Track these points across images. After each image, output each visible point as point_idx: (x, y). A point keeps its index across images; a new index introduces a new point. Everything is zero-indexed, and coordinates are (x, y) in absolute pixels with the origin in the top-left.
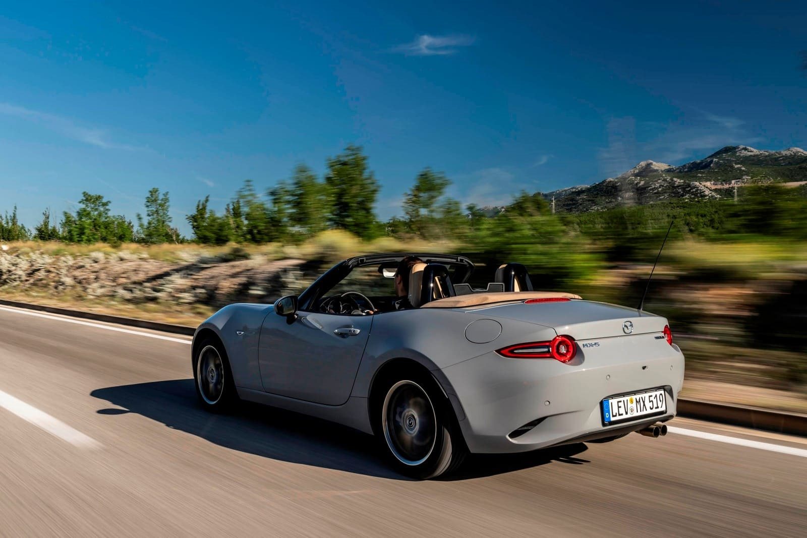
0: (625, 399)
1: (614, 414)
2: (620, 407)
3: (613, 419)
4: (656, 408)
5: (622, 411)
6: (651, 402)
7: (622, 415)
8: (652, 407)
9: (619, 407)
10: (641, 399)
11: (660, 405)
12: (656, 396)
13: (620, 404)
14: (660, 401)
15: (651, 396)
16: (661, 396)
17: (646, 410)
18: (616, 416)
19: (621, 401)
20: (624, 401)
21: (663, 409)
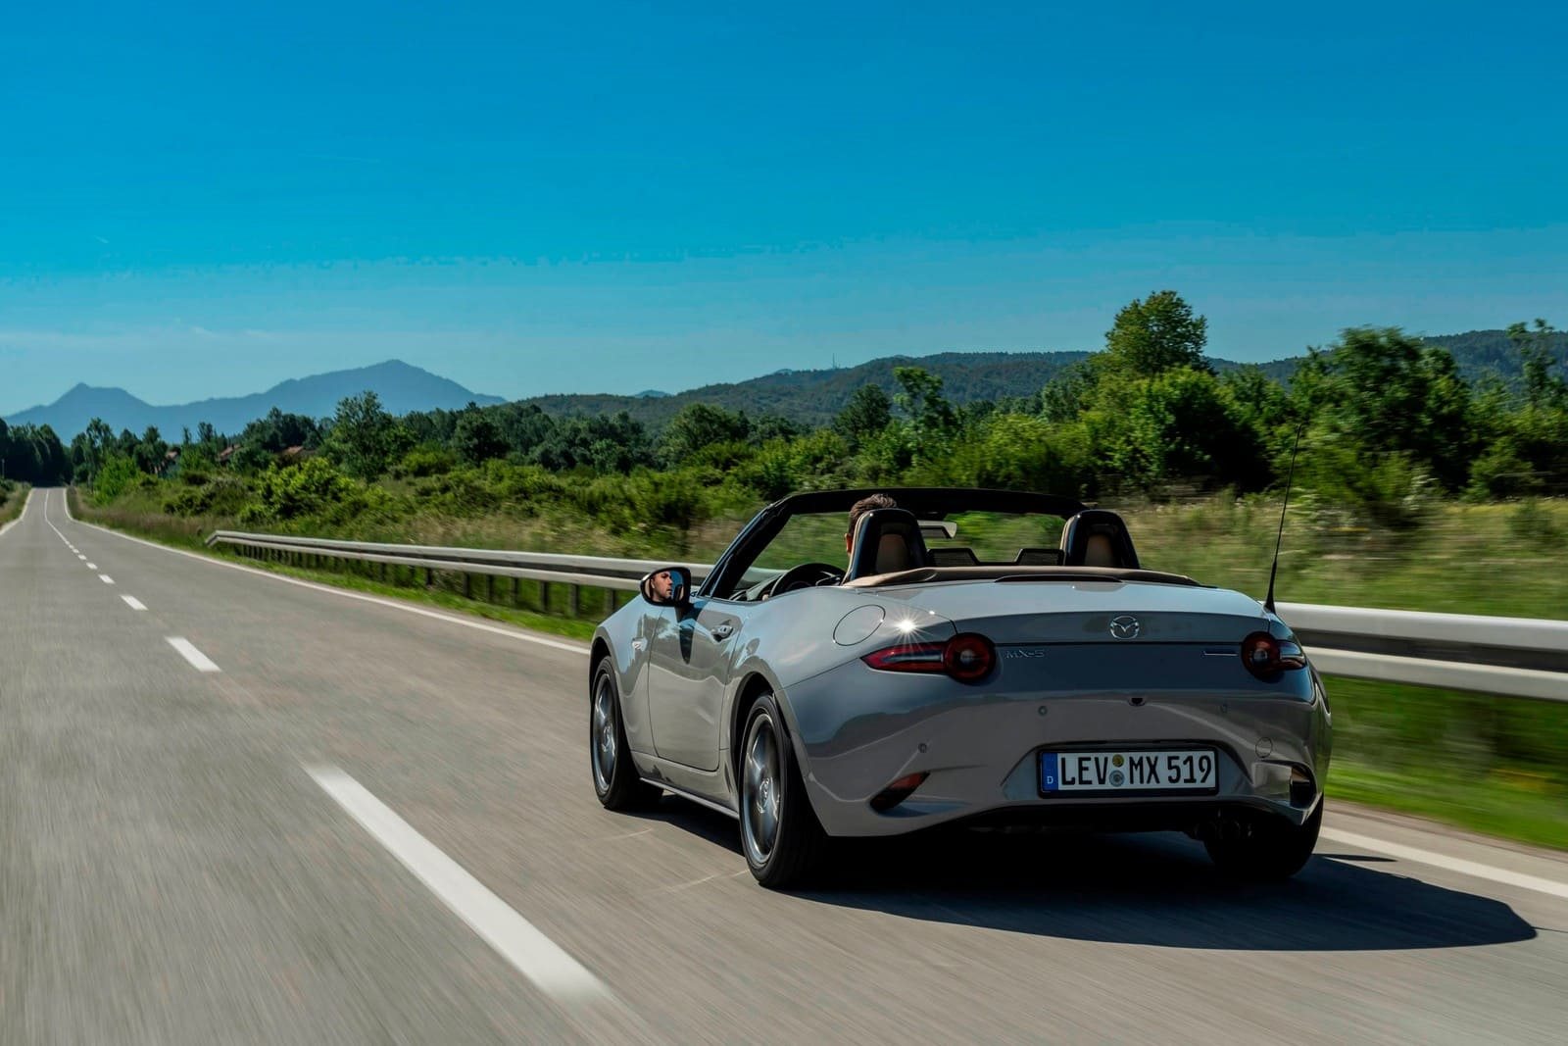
0: (1101, 756)
1: (1068, 779)
2: (1087, 769)
3: (1061, 787)
4: (1186, 781)
5: (1090, 775)
6: (1174, 771)
7: (1090, 783)
8: (1174, 778)
9: (1081, 769)
10: (1145, 760)
11: (1198, 775)
12: (1190, 759)
13: (1085, 764)
14: (1202, 769)
15: (1177, 758)
16: (1205, 761)
17: (1158, 781)
18: (1073, 782)
19: (1089, 759)
20: (1097, 759)
21: (1211, 782)
